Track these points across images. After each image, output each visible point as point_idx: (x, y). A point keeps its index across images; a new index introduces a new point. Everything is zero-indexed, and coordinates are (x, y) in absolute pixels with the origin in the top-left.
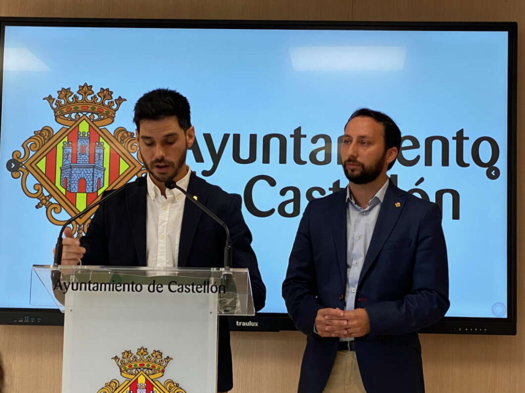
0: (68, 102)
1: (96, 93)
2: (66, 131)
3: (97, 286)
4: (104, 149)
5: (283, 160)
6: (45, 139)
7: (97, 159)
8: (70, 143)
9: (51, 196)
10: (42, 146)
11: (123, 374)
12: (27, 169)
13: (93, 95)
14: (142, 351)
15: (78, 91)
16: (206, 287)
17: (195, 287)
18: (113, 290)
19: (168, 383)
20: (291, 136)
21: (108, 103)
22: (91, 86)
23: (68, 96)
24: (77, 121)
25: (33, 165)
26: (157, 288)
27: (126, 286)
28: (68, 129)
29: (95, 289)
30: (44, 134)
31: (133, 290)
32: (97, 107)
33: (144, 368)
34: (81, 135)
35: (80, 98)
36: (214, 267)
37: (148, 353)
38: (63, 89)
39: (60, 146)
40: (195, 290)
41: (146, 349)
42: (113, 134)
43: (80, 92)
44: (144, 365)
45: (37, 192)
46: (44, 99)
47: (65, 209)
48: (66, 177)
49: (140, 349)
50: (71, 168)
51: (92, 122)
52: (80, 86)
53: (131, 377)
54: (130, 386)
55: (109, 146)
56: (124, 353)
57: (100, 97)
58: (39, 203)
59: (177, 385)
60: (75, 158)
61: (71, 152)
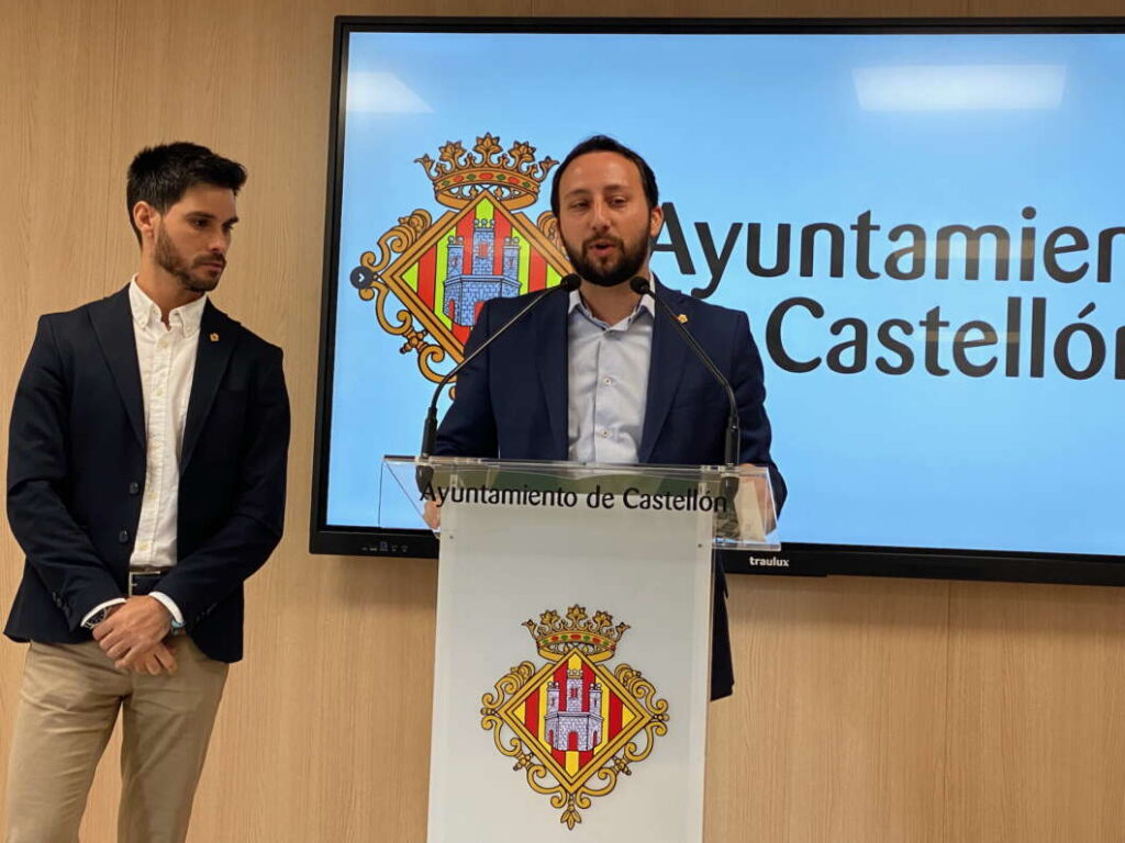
0: (456, 167)
1: (505, 151)
2: (453, 219)
3: (497, 496)
4: (519, 250)
5: (837, 270)
6: (416, 232)
7: (507, 267)
8: (461, 239)
9: (427, 331)
10: (413, 244)
11: (541, 651)
12: (386, 285)
13: (500, 154)
14: (576, 612)
15: (476, 147)
16: (692, 499)
17: (671, 499)
18: (525, 503)
19: (622, 670)
20: (853, 227)
21: (528, 168)
22: (498, 139)
23: (456, 155)
24: (471, 201)
25: (396, 277)
26: (604, 500)
27: (549, 495)
28: (457, 214)
29: (494, 499)
30: (417, 223)
31: (559, 504)
32: (508, 176)
33: (580, 643)
34: (480, 225)
35: (479, 159)
36: (706, 464)
37: (586, 617)
38: (449, 143)
39: (442, 245)
40: (671, 505)
41: (584, 609)
42: (535, 223)
43: (478, 148)
44: (579, 637)
45: (402, 327)
46: (416, 161)
47: (450, 355)
48: (453, 300)
49: (573, 609)
50: (461, 282)
51: (500, 201)
52: (478, 139)
53: (557, 657)
54: (554, 673)
55: (528, 245)
56: (545, 615)
57: (513, 156)
58: (405, 345)
59: (639, 674)
60: (468, 267)
61: (461, 254)
